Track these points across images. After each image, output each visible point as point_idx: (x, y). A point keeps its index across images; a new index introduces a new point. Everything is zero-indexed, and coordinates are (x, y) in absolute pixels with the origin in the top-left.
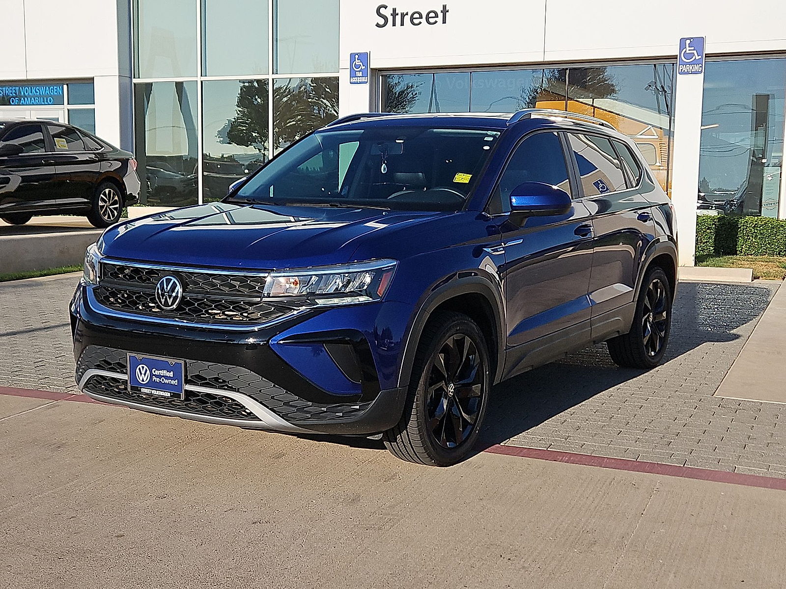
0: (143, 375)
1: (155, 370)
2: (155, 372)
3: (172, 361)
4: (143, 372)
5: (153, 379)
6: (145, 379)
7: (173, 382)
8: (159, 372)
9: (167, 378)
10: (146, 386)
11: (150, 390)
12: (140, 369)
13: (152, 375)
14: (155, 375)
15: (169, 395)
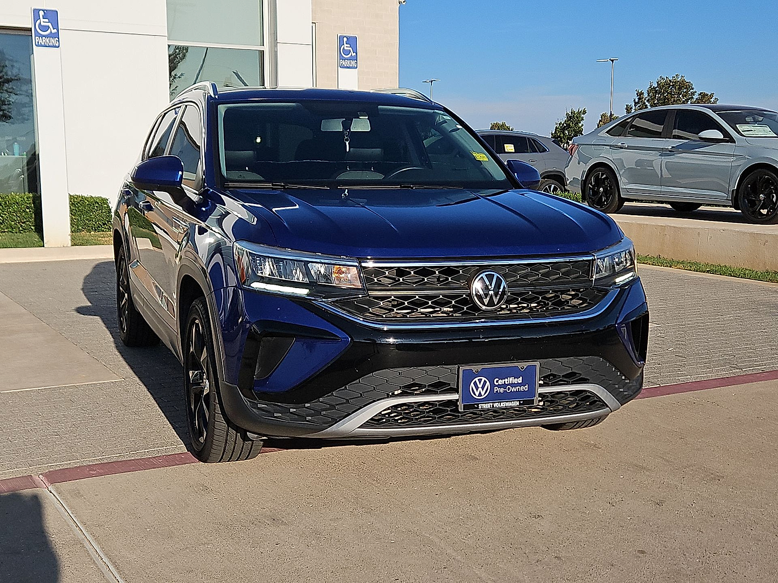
0: (480, 389)
1: (498, 379)
2: (497, 382)
3: (523, 365)
4: (480, 386)
5: (495, 390)
6: (483, 393)
7: (522, 388)
8: (503, 380)
9: (513, 385)
10: (485, 400)
11: (492, 404)
12: (475, 383)
13: (493, 386)
14: (497, 386)
15: (518, 403)
